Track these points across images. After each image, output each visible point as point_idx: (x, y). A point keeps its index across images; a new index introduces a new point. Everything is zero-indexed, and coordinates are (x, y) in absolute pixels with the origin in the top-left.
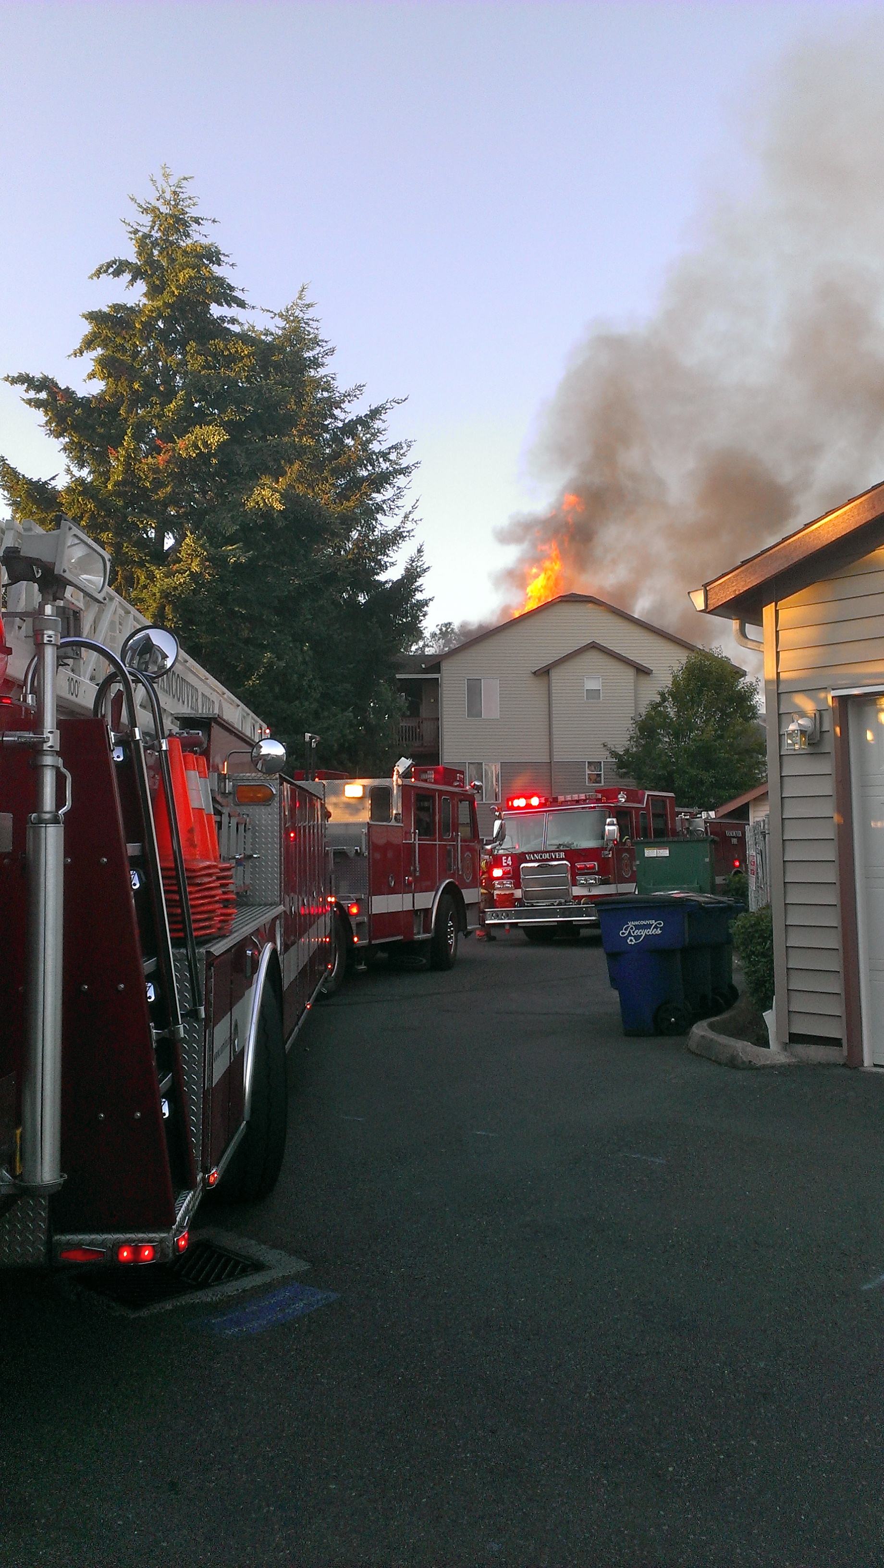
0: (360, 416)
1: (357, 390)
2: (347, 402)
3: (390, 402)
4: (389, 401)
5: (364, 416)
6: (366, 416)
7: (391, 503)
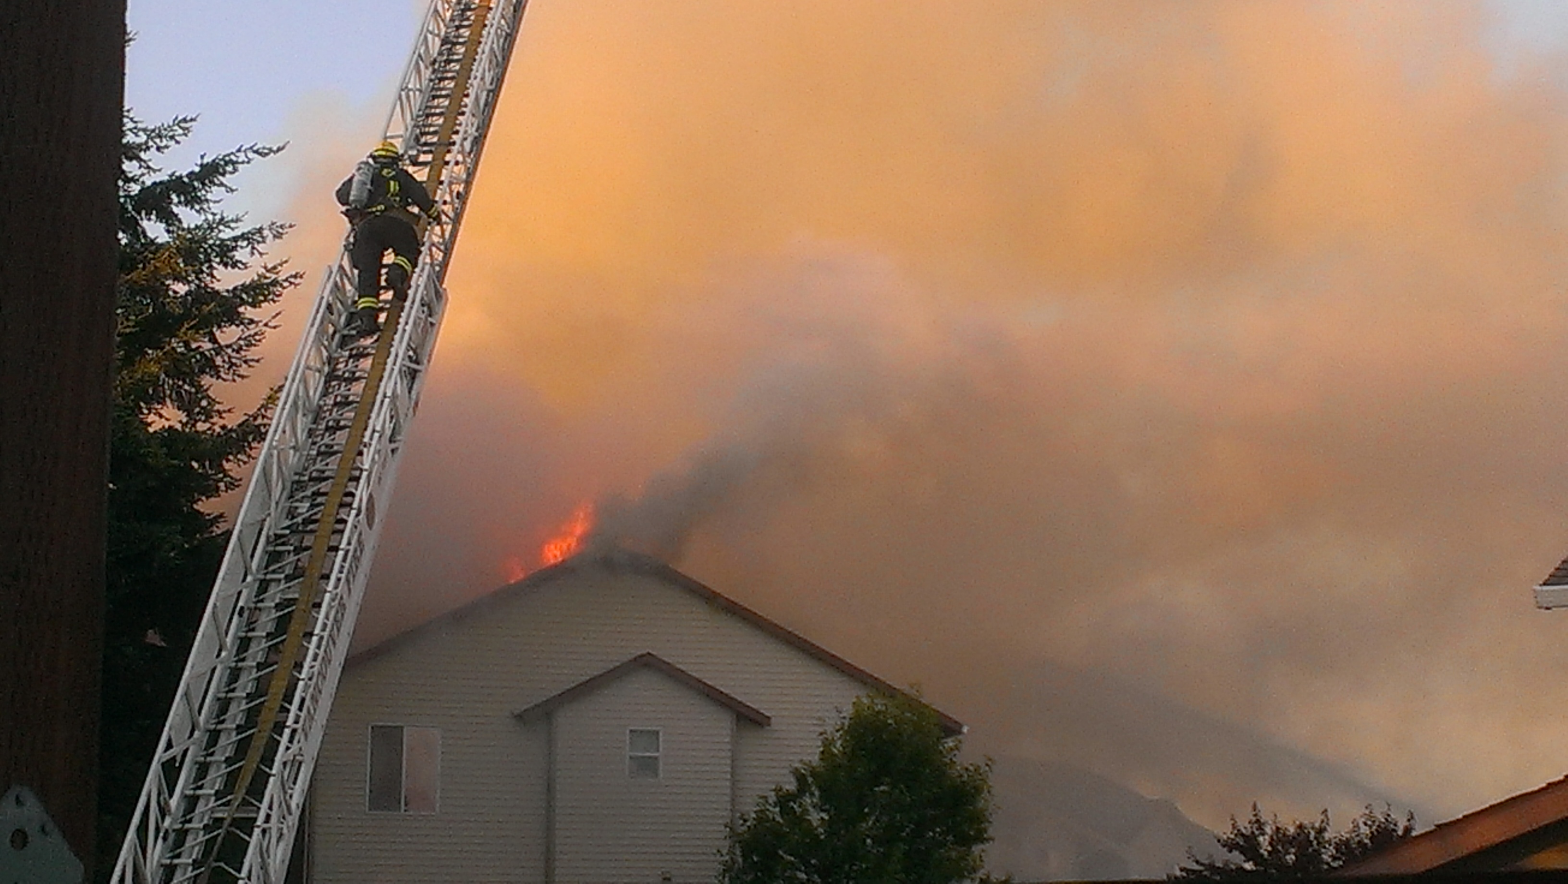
0: (177, 174)
1: (176, 128)
2: (153, 150)
3: (245, 151)
4: (243, 149)
5: (187, 176)
6: (191, 175)
7: (234, 354)
